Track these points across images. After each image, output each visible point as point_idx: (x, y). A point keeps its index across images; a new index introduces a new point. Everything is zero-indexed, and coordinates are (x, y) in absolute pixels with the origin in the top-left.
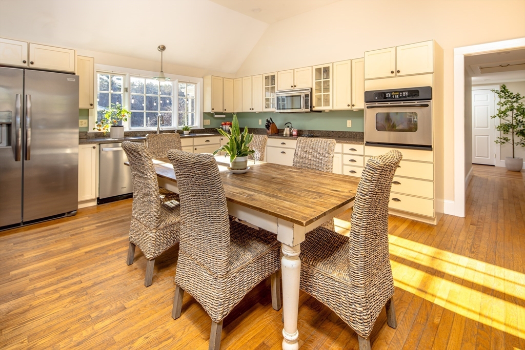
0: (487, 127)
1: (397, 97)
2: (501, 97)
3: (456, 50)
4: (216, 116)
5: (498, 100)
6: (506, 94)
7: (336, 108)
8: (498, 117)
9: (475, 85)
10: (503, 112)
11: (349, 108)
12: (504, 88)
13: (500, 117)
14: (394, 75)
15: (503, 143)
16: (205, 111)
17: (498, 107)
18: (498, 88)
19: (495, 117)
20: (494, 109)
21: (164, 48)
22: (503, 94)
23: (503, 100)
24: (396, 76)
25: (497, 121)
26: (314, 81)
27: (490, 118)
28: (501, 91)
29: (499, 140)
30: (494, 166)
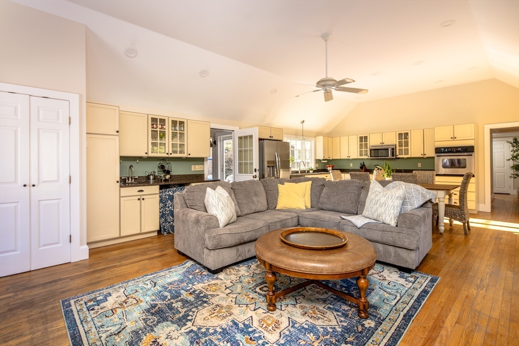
0: (504, 167)
1: (455, 151)
2: (513, 146)
3: (486, 126)
4: (323, 161)
5: (512, 148)
6: (517, 144)
7: (413, 156)
8: (511, 160)
9: (495, 138)
10: (515, 157)
11: (422, 156)
12: (516, 140)
13: (513, 160)
14: (452, 139)
15: (516, 177)
16: (317, 158)
17: (512, 153)
18: (511, 140)
19: (509, 160)
20: (509, 154)
21: (304, 121)
22: (515, 144)
23: (515, 149)
24: (454, 140)
25: (511, 163)
26: (398, 141)
27: (506, 160)
28: (514, 142)
29: (512, 176)
30: (509, 194)
